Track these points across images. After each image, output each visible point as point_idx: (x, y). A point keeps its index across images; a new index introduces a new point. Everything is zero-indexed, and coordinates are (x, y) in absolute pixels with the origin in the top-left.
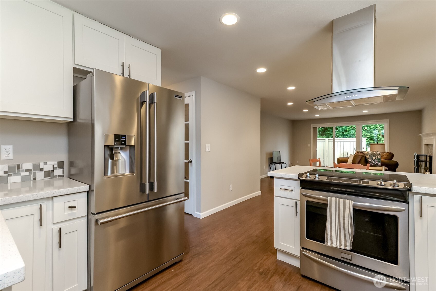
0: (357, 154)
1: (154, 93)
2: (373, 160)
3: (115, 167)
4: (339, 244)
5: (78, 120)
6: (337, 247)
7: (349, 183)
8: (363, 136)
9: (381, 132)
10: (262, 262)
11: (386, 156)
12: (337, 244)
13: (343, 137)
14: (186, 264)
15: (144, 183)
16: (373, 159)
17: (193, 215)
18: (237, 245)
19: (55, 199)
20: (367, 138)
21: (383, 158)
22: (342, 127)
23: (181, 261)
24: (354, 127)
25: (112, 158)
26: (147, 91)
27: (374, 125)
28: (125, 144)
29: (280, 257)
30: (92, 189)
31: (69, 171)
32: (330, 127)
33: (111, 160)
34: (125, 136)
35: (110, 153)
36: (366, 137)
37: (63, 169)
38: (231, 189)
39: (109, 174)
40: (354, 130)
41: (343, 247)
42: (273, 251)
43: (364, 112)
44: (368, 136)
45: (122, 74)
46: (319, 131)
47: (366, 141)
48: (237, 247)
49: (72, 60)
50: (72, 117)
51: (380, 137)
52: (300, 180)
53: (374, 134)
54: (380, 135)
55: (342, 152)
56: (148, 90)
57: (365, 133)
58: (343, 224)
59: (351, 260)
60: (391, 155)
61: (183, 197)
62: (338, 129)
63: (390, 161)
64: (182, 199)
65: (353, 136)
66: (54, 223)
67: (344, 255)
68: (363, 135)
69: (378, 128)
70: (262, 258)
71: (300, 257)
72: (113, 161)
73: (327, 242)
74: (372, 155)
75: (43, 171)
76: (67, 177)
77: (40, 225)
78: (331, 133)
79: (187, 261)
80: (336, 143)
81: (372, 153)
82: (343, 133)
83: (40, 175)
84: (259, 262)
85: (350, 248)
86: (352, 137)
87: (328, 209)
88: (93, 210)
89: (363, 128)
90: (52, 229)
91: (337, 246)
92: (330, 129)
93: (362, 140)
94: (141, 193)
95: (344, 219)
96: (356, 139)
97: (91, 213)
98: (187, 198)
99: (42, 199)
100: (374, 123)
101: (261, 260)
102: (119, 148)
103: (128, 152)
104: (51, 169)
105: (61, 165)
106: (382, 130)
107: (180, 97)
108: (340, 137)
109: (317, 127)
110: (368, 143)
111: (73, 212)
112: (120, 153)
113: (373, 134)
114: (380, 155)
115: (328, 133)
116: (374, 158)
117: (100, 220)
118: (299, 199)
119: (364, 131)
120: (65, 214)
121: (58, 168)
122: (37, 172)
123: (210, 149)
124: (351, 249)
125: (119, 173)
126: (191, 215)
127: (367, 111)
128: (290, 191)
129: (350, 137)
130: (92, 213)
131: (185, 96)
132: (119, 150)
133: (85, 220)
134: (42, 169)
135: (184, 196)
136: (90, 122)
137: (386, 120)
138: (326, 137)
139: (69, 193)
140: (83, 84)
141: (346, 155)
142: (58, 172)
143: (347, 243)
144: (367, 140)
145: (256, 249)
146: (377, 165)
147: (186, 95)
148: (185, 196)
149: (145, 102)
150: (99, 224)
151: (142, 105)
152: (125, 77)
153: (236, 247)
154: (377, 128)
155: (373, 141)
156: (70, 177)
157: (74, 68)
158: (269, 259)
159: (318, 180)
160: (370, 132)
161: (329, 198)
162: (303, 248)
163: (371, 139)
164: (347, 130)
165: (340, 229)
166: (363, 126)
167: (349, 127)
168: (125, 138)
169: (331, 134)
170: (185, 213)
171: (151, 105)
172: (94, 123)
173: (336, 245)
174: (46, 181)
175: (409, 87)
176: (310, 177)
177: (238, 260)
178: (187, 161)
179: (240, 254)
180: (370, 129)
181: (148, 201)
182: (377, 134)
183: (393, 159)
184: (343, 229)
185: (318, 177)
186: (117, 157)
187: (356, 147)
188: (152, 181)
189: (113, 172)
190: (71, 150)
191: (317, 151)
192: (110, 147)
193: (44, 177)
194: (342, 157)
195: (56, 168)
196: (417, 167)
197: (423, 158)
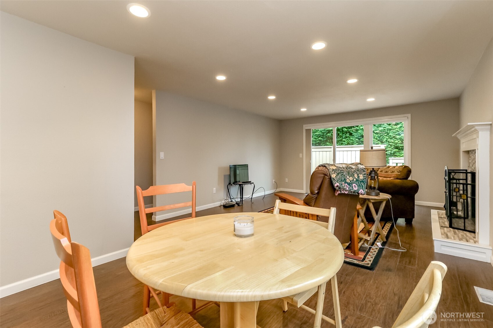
11: (398, 172)
16: (348, 181)
44: (391, 142)
57: (387, 139)
60: (405, 171)
62: (352, 133)
63: (405, 181)
68: (384, 142)
74: (345, 172)
81: (346, 168)
82: (359, 139)
109: (311, 129)
113: (397, 140)
115: (341, 140)
116: (349, 179)
119: (386, 136)
137: (408, 115)
180: (394, 133)
183: (410, 177)
191: (311, 163)
196: (448, 194)
197: (462, 176)
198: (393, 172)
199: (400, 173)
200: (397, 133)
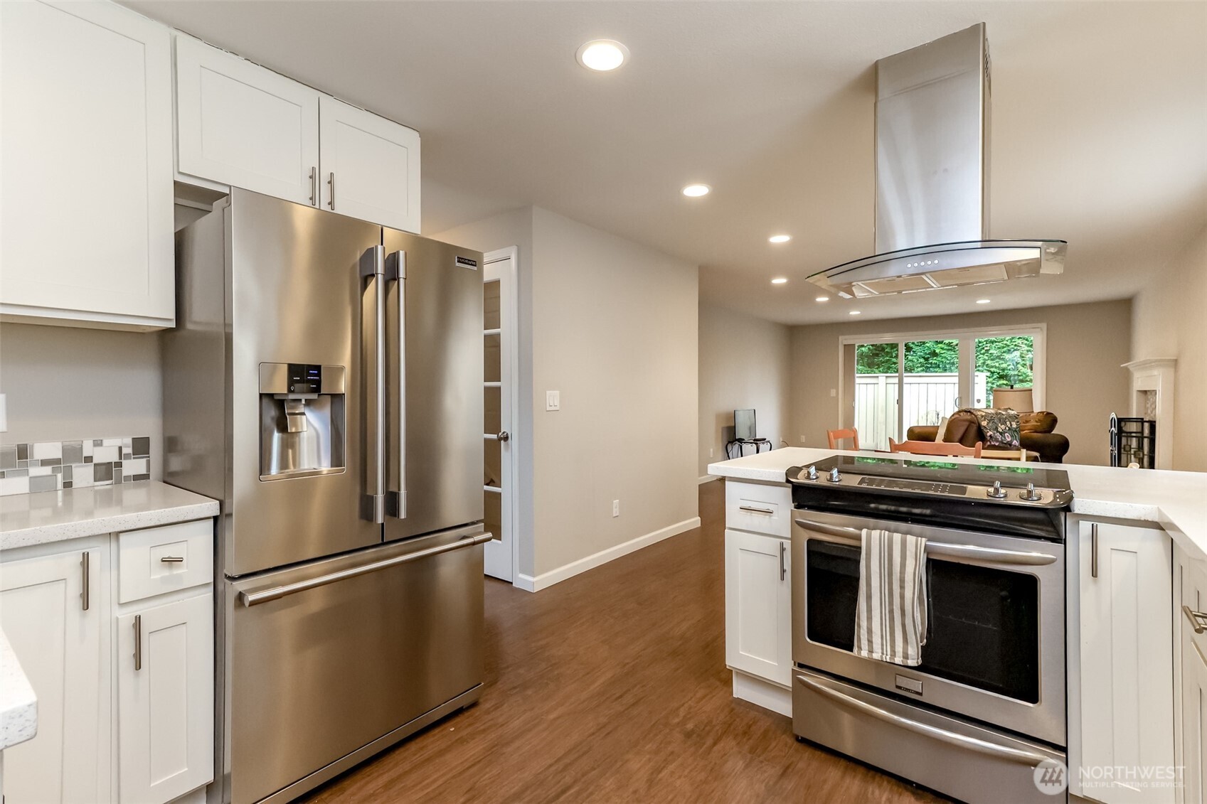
0: (957, 416)
1: (398, 252)
2: (999, 432)
3: (290, 451)
4: (889, 653)
5: (189, 326)
6: (885, 660)
7: (916, 491)
8: (980, 368)
9: (1027, 356)
10: (692, 704)
11: (1036, 422)
12: (885, 653)
13: (926, 372)
14: (488, 712)
15: (372, 494)
16: (1000, 430)
17: (512, 583)
18: (627, 661)
19: (122, 537)
20: (989, 374)
21: (1029, 427)
22: (924, 343)
23: (474, 705)
24: (957, 345)
25: (283, 428)
26: (380, 247)
27: (1007, 339)
28: (317, 390)
29: (741, 690)
30: (227, 511)
31: (165, 462)
32: (892, 344)
33: (280, 434)
34: (318, 368)
35: (277, 413)
36: (989, 371)
37: (149, 457)
38: (616, 512)
39: (274, 469)
40: (954, 352)
41: (898, 660)
42: (723, 676)
43: (982, 305)
44: (992, 367)
45: (311, 199)
46: (862, 354)
47: (987, 383)
48: (627, 666)
49: (172, 162)
50: (172, 315)
51: (1023, 370)
52: (790, 485)
53: (1008, 363)
54: (1025, 365)
55: (923, 413)
56: (382, 244)
57: (985, 360)
58: (899, 599)
59: (921, 694)
60: (1050, 419)
61: (480, 533)
62: (912, 348)
63: (1048, 434)
64: (477, 538)
65: (952, 368)
66: (121, 602)
67: (903, 682)
68: (979, 366)
69: (1018, 346)
70: (695, 695)
71: (791, 690)
72: (285, 436)
73: (860, 648)
74: (996, 419)
75: (93, 464)
76: (159, 480)
77: (84, 610)
78: (894, 360)
79: (492, 704)
80: (905, 387)
81: (997, 414)
82: (927, 359)
83: (83, 475)
84: (686, 705)
85: (917, 662)
86: (951, 372)
87: (861, 560)
88: (231, 568)
89: (979, 346)
90: (117, 619)
91: (884, 656)
92: (892, 348)
93: (976, 380)
94: (365, 521)
95: (902, 587)
96: (959, 376)
97: (224, 575)
98: (489, 535)
99: (89, 537)
100: (1008, 334)
101: (690, 700)
102: (301, 400)
103: (327, 411)
104: (114, 458)
105: (141, 447)
106: (1030, 351)
107: (473, 263)
108: (918, 372)
109: (855, 345)
110: (992, 388)
111: (176, 572)
112: (303, 414)
113: (1005, 363)
114: (1017, 418)
115: (886, 361)
116: (1001, 427)
117: (249, 593)
118: (790, 536)
119: (983, 354)
120: (152, 577)
121: (132, 456)
122: (73, 465)
123: (557, 403)
124: (920, 664)
125: (302, 468)
126: (506, 584)
127: (988, 301)
128: (766, 515)
129: (945, 370)
130: (226, 575)
131: (485, 260)
132: (303, 406)
133: (208, 594)
134: (89, 459)
135: (483, 530)
136: (221, 330)
137: (1039, 325)
138: (880, 371)
139: (162, 523)
140: (203, 228)
141: (934, 419)
142: (134, 466)
143: (909, 648)
144: (991, 379)
145: (679, 671)
146: (1010, 445)
147: (487, 257)
148: (486, 530)
149: (373, 275)
150: (247, 604)
151: (365, 286)
152: (319, 209)
153: (625, 666)
154: (1015, 345)
155: (1005, 382)
156: (169, 480)
157: (175, 182)
158: (714, 696)
159: (837, 483)
160: (998, 357)
161: (864, 532)
162: (801, 666)
163: (1001, 377)
164: (937, 351)
165: (891, 612)
166: (980, 342)
167: (941, 342)
168: (319, 375)
169: (895, 363)
170: (485, 575)
171: (391, 284)
172: (232, 333)
173: (883, 654)
174: (100, 490)
175: (1066, 242)
176: (817, 478)
177: (629, 699)
178: (494, 436)
179: (635, 686)
180: (999, 348)
181: (384, 544)
182: (1017, 363)
183: (1056, 429)
184: (900, 612)
185: (837, 477)
186: (295, 425)
187: (960, 398)
188: (393, 488)
189: (284, 465)
190: (170, 406)
191: (854, 408)
192: (276, 397)
193: (95, 481)
194: (923, 423)
195: (127, 456)
196: (1116, 452)
197: (1133, 427)
198: (1027, 422)
199: (1039, 424)
200: (1005, 349)
